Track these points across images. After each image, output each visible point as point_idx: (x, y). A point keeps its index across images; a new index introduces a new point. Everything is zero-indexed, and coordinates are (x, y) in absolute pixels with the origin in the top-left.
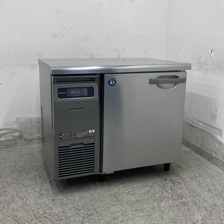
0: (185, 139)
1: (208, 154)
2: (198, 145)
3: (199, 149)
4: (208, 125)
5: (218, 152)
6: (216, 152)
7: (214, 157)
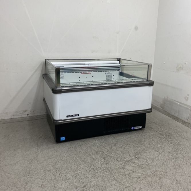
0: (167, 112)
1: (182, 120)
2: (176, 115)
3: (177, 117)
4: (183, 104)
5: (188, 119)
6: (187, 119)
7: (186, 122)
